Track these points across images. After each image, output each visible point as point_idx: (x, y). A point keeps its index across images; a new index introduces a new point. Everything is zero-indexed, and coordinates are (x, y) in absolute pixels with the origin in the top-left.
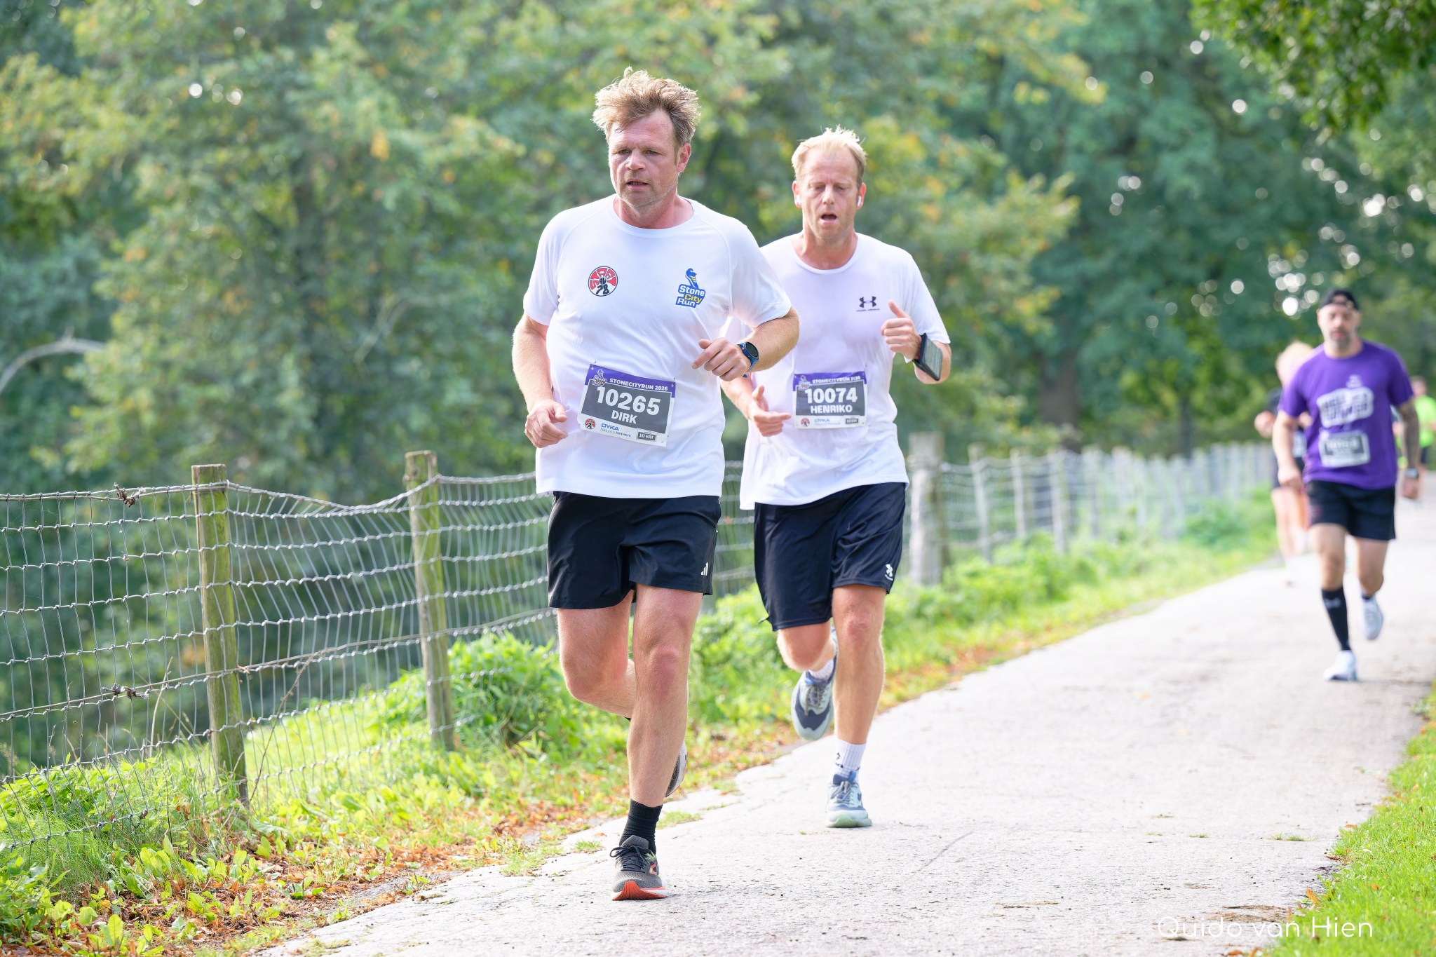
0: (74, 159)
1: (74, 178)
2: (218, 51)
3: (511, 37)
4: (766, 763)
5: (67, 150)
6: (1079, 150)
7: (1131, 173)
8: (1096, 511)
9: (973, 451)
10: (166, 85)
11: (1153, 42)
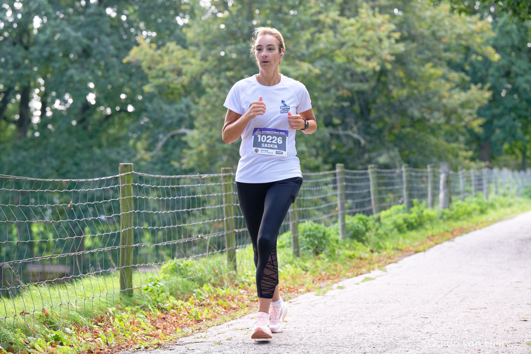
0: (185, 74)
1: (185, 80)
2: (229, 42)
3: (319, 39)
4: (395, 262)
5: (184, 71)
6: (493, 75)
7: (509, 83)
8: (496, 187)
9: (459, 168)
10: (213, 52)
11: (516, 42)
